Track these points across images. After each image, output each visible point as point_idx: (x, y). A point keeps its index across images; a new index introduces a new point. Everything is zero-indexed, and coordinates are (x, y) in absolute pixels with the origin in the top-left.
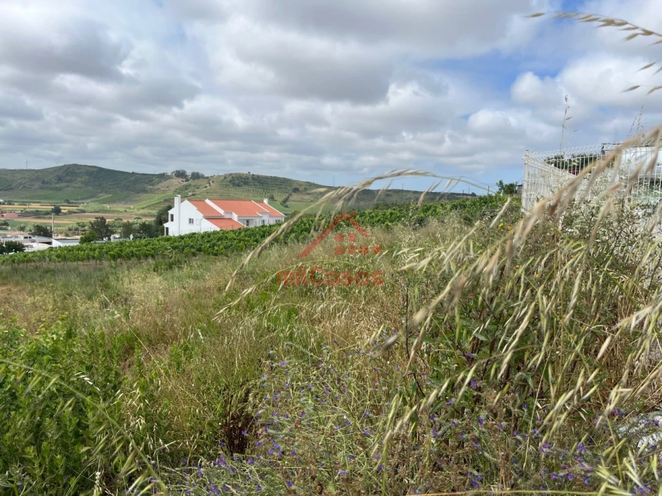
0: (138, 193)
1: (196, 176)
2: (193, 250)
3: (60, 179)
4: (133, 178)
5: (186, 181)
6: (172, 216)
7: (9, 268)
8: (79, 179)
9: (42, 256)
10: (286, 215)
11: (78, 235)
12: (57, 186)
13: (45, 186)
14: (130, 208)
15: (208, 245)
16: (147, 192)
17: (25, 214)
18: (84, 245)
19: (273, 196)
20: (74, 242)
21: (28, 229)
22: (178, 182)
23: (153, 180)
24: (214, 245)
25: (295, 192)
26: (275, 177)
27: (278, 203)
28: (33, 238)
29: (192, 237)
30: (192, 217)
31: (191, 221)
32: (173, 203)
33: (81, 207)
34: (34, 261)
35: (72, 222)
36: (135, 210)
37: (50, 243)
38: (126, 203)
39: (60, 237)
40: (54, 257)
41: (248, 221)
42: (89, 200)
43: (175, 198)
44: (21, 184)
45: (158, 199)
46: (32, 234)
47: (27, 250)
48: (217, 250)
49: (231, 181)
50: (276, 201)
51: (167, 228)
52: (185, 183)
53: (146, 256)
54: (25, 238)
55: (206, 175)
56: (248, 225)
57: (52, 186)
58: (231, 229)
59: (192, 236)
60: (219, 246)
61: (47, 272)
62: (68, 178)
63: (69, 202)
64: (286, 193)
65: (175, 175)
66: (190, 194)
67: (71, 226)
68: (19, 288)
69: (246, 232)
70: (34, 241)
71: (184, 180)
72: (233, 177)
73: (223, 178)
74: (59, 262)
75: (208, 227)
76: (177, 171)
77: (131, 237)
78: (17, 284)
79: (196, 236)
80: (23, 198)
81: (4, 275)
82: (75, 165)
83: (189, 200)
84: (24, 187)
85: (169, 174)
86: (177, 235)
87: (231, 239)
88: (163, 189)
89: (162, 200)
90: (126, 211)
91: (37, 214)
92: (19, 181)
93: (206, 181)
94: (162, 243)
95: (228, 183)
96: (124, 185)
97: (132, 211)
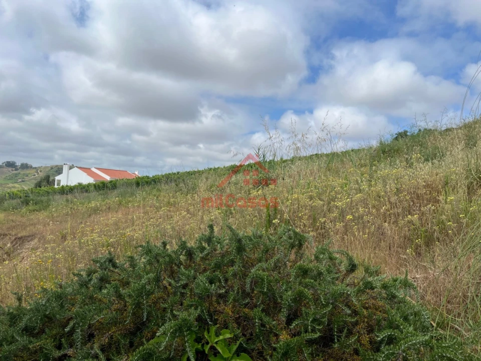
1: (25, 166)
5: (16, 170)
22: (8, 170)
49: (57, 171)
52: (15, 172)
55: (34, 166)
65: (6, 165)
66: (20, 180)
71: (14, 169)
72: (59, 168)
73: (50, 168)
76: (7, 162)
93: (35, 170)
95: (54, 173)
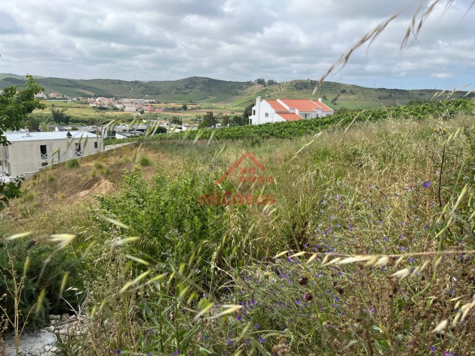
0: (233, 95)
1: (271, 83)
2: (267, 135)
3: (187, 87)
4: (230, 85)
5: (265, 86)
6: (254, 111)
7: (158, 142)
8: (198, 87)
9: (177, 136)
10: (335, 110)
11: (197, 123)
12: (185, 91)
13: (178, 91)
14: (227, 106)
15: (278, 131)
16: (239, 95)
17: (167, 110)
18: (201, 130)
19: (325, 96)
20: (194, 128)
21: (169, 119)
22: (258, 87)
23: (242, 86)
24: (282, 131)
25: (342, 93)
26: (328, 82)
27: (329, 101)
28: (172, 125)
29: (267, 126)
30: (267, 112)
32: (255, 102)
33: (199, 105)
34: (173, 139)
35: (192, 115)
36: (231, 107)
37: (181, 128)
38: (225, 103)
39: (186, 125)
41: (306, 115)
42: (203, 101)
43: (257, 98)
44: (164, 90)
45: (246, 100)
46: (171, 122)
47: (168, 132)
48: (284, 135)
49: (295, 86)
50: (327, 100)
51: (251, 120)
52: (264, 88)
53: (238, 138)
54: (168, 125)
55: (278, 82)
56: (306, 118)
57: (182, 91)
58: (293, 120)
59: (267, 125)
60: (285, 132)
61: (179, 146)
62: (191, 86)
63: (191, 102)
64: (336, 94)
65: (257, 83)
66: (267, 96)
67: (192, 118)
68: (164, 155)
69: (304, 122)
70: (172, 127)
71: (263, 86)
72: (297, 83)
73: (290, 83)
75: (279, 119)
76: (258, 79)
77: (228, 125)
78: (163, 152)
79: (270, 125)
80: (166, 99)
81: (156, 147)
82: (196, 77)
83: (266, 100)
84: (166, 92)
85: (253, 82)
86: (257, 124)
87: (293, 127)
88: (248, 92)
89: (248, 101)
90: (225, 108)
91: (174, 110)
92: (164, 89)
93: (278, 86)
94: (247, 129)
95: (293, 88)
96: (224, 90)
97: (228, 108)
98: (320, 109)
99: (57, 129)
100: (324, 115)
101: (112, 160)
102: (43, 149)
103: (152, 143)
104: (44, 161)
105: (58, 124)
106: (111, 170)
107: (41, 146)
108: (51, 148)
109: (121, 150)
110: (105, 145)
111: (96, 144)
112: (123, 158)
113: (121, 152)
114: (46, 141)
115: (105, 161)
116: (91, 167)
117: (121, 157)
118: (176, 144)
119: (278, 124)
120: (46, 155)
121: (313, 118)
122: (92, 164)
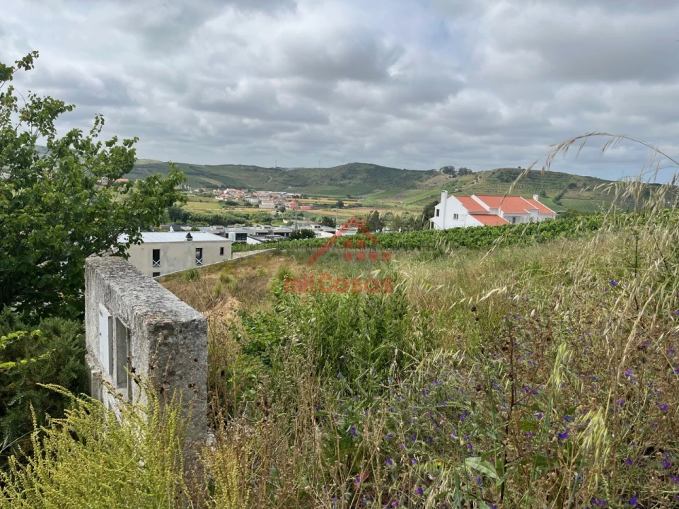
0: (408, 189)
1: (464, 172)
2: (456, 244)
3: (344, 177)
4: (405, 175)
5: (454, 177)
6: (438, 211)
7: (304, 250)
8: (359, 176)
10: (558, 213)
12: (342, 182)
13: (332, 182)
14: (399, 203)
15: (472, 239)
16: (416, 188)
17: (316, 206)
18: (361, 235)
19: (545, 192)
20: (352, 232)
21: (318, 219)
22: (445, 178)
23: (422, 177)
24: (477, 240)
25: (571, 188)
27: (550, 200)
28: (322, 228)
29: (456, 232)
30: (457, 213)
31: (456, 216)
32: (440, 199)
33: (359, 202)
35: (350, 215)
36: (405, 205)
37: (334, 233)
38: (397, 198)
40: (338, 244)
41: (514, 218)
42: (365, 196)
43: (442, 193)
44: (314, 181)
45: (426, 195)
46: (320, 224)
47: (317, 237)
48: (480, 245)
49: (499, 177)
50: (547, 197)
51: (433, 223)
52: (452, 179)
53: (413, 247)
54: (316, 227)
55: (473, 171)
56: (514, 222)
57: (338, 183)
58: (495, 225)
59: (456, 230)
60: (482, 241)
61: (332, 256)
62: (350, 176)
63: (350, 197)
64: (561, 189)
65: (444, 171)
66: (457, 190)
67: (350, 218)
68: (311, 267)
69: (511, 228)
70: (322, 231)
71: (452, 176)
72: (501, 173)
73: (491, 173)
74: (342, 248)
75: (473, 222)
76: (445, 167)
77: (400, 230)
79: (460, 230)
80: (315, 193)
81: (301, 256)
82: (357, 164)
83: (455, 196)
84: (317, 184)
85: (438, 170)
86: (442, 229)
87: (495, 235)
88: (430, 185)
89: (429, 196)
90: (396, 206)
91: (325, 206)
92: (313, 178)
93: (474, 176)
94: (427, 236)
95: (495, 179)
96: (396, 182)
97: (401, 206)
98: (536, 211)
99: (171, 229)
100: (541, 219)
101: (243, 272)
102: (156, 254)
103: (296, 250)
104: (156, 270)
105: (173, 223)
106: (240, 286)
107: (154, 251)
108: (165, 253)
109: (255, 259)
110: (233, 251)
111: (222, 249)
112: (257, 269)
113: (255, 263)
114: (160, 245)
115: (232, 273)
116: (215, 280)
117: (254, 268)
118: (328, 254)
119: (471, 230)
120: (159, 263)
121: (525, 222)
122: (216, 276)
